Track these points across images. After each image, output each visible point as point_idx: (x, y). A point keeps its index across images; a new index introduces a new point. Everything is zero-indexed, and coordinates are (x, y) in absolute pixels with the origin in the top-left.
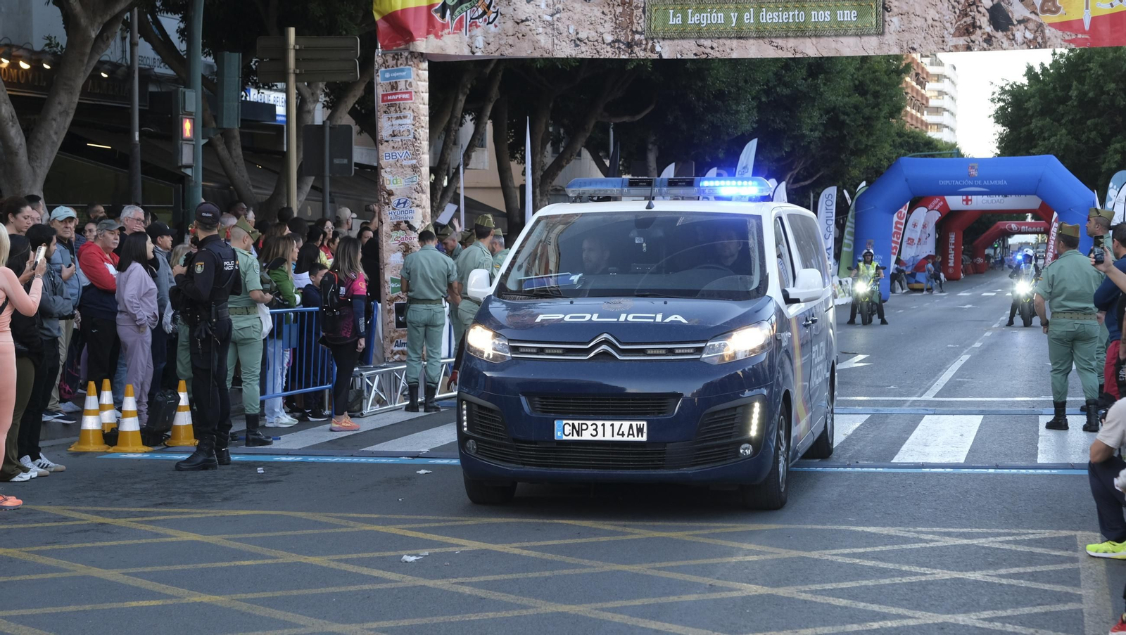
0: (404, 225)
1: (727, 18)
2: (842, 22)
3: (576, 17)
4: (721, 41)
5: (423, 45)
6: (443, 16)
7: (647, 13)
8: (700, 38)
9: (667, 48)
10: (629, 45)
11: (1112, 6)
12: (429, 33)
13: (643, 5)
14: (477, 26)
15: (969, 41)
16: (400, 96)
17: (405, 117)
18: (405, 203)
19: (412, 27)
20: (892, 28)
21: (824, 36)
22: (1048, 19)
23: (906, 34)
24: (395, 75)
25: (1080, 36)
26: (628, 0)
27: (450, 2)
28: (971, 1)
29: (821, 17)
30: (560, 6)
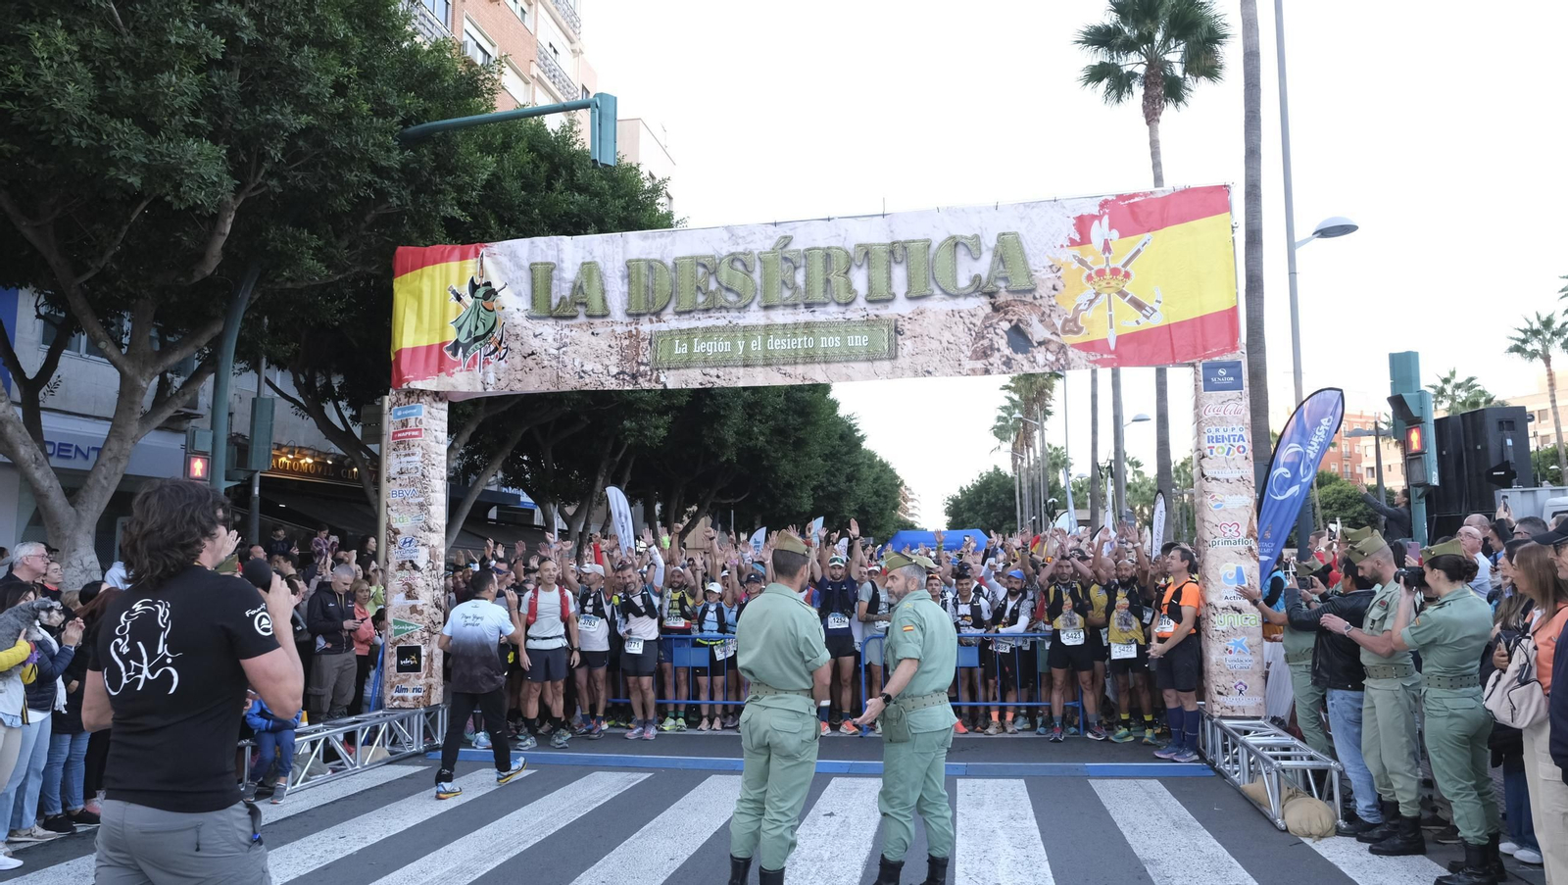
0: (408, 565)
1: (734, 345)
2: (852, 349)
3: (582, 350)
4: (727, 370)
5: (435, 383)
6: (455, 354)
7: (654, 345)
8: (705, 366)
9: (672, 378)
10: (634, 377)
11: (1137, 322)
12: (440, 370)
13: (649, 337)
14: (489, 363)
15: (987, 364)
16: (409, 433)
17: (413, 454)
18: (410, 542)
20: (906, 350)
21: (834, 362)
22: (1069, 339)
23: (919, 356)
24: (406, 412)
25: (1105, 356)
26: (634, 332)
27: (463, 339)
28: (987, 324)
29: (831, 342)
30: (567, 340)
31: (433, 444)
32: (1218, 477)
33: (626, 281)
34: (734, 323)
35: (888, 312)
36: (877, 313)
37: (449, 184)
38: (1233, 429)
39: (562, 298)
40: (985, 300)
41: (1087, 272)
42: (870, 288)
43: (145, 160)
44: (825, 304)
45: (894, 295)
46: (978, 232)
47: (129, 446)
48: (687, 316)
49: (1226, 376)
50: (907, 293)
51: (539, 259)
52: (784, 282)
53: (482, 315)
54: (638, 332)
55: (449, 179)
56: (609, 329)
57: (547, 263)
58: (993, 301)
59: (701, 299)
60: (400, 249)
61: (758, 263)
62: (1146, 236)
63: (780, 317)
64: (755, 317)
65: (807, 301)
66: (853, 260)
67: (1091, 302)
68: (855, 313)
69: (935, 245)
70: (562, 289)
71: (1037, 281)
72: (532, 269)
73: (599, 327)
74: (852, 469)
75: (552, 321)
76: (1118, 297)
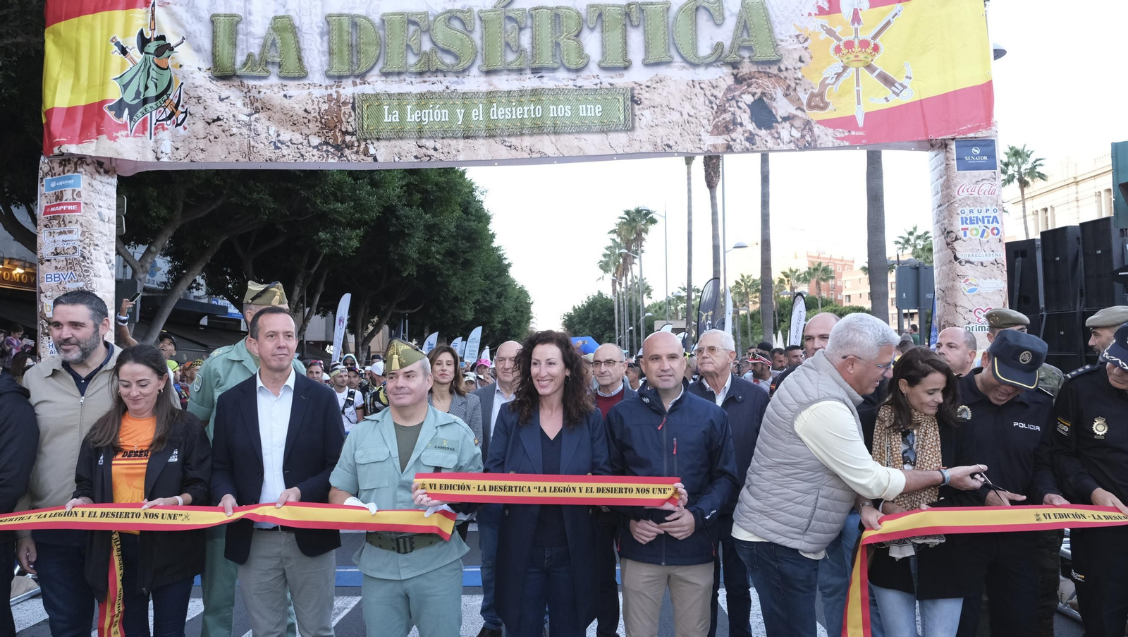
1: (452, 115)
2: (584, 118)
3: (277, 116)
4: (446, 142)
6: (119, 115)
7: (358, 110)
8: (421, 138)
9: (382, 150)
11: (886, 99)
12: (100, 133)
13: (351, 101)
14: (164, 129)
15: (729, 139)
16: (65, 208)
17: (70, 232)
20: (644, 121)
21: (565, 133)
22: (815, 115)
23: (659, 129)
24: (61, 183)
25: (853, 133)
26: (335, 96)
28: (729, 96)
29: (562, 111)
30: (258, 105)
31: (95, 221)
32: (972, 259)
33: (326, 38)
34: (452, 88)
35: (623, 80)
36: (612, 81)
38: (987, 210)
39: (250, 56)
40: (726, 71)
41: (835, 43)
42: (604, 54)
44: (553, 70)
45: (630, 63)
48: (396, 79)
49: (981, 155)
50: (644, 60)
52: (507, 44)
53: (153, 74)
54: (339, 95)
56: (305, 92)
58: (735, 71)
59: (412, 60)
61: (478, 22)
62: (898, 6)
63: (504, 83)
64: (474, 82)
65: (535, 66)
66: (585, 21)
67: (839, 75)
68: (585, 81)
69: (675, 8)
70: (248, 46)
71: (782, 52)
72: (213, 22)
73: (293, 89)
74: (501, 289)
75: (236, 82)
76: (866, 72)
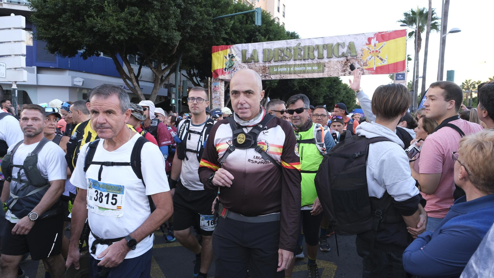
1: (287, 69)
2: (314, 70)
4: (285, 75)
5: (221, 77)
6: (225, 71)
7: (269, 69)
8: (281, 74)
9: (273, 77)
10: (265, 76)
11: (381, 64)
12: (222, 74)
13: (268, 67)
14: (232, 73)
16: (217, 89)
17: (217, 93)
19: (218, 73)
20: (326, 71)
21: (310, 73)
22: (364, 67)
23: (329, 72)
24: (216, 84)
25: (373, 72)
26: (264, 66)
27: (227, 67)
28: (345, 64)
29: (309, 68)
30: (250, 68)
31: (221, 91)
33: (263, 54)
34: (287, 64)
35: (322, 61)
36: (320, 61)
37: (223, 29)
39: (249, 58)
40: (345, 58)
41: (370, 51)
42: (318, 55)
43: (167, 37)
44: (308, 59)
45: (324, 57)
46: (344, 42)
47: (157, 91)
48: (277, 62)
49: (401, 77)
50: (327, 57)
51: (244, 49)
52: (299, 54)
53: (231, 62)
54: (265, 66)
55: (223, 27)
56: (259, 65)
57: (246, 50)
58: (347, 58)
59: (280, 58)
60: (213, 47)
61: (293, 50)
62: (385, 42)
63: (298, 62)
64: (292, 62)
65: (304, 59)
66: (315, 49)
67: (370, 58)
68: (315, 61)
69: (334, 45)
70: (248, 56)
71: (357, 54)
72: (242, 51)
73: (257, 64)
74: (337, 90)
75: (247, 63)
76: (377, 57)
